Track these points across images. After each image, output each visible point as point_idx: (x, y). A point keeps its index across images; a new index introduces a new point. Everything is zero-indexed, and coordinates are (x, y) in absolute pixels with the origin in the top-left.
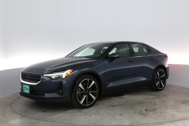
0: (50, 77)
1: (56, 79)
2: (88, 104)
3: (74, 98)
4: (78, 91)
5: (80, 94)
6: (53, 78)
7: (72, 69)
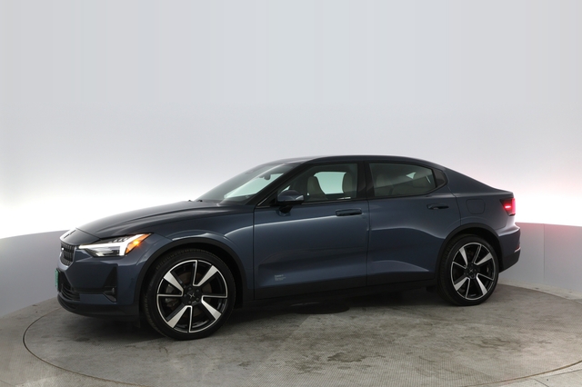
0: (91, 253)
1: (107, 256)
2: (192, 329)
3: (147, 310)
4: (160, 293)
5: (170, 300)
6: (99, 254)
7: (146, 233)
